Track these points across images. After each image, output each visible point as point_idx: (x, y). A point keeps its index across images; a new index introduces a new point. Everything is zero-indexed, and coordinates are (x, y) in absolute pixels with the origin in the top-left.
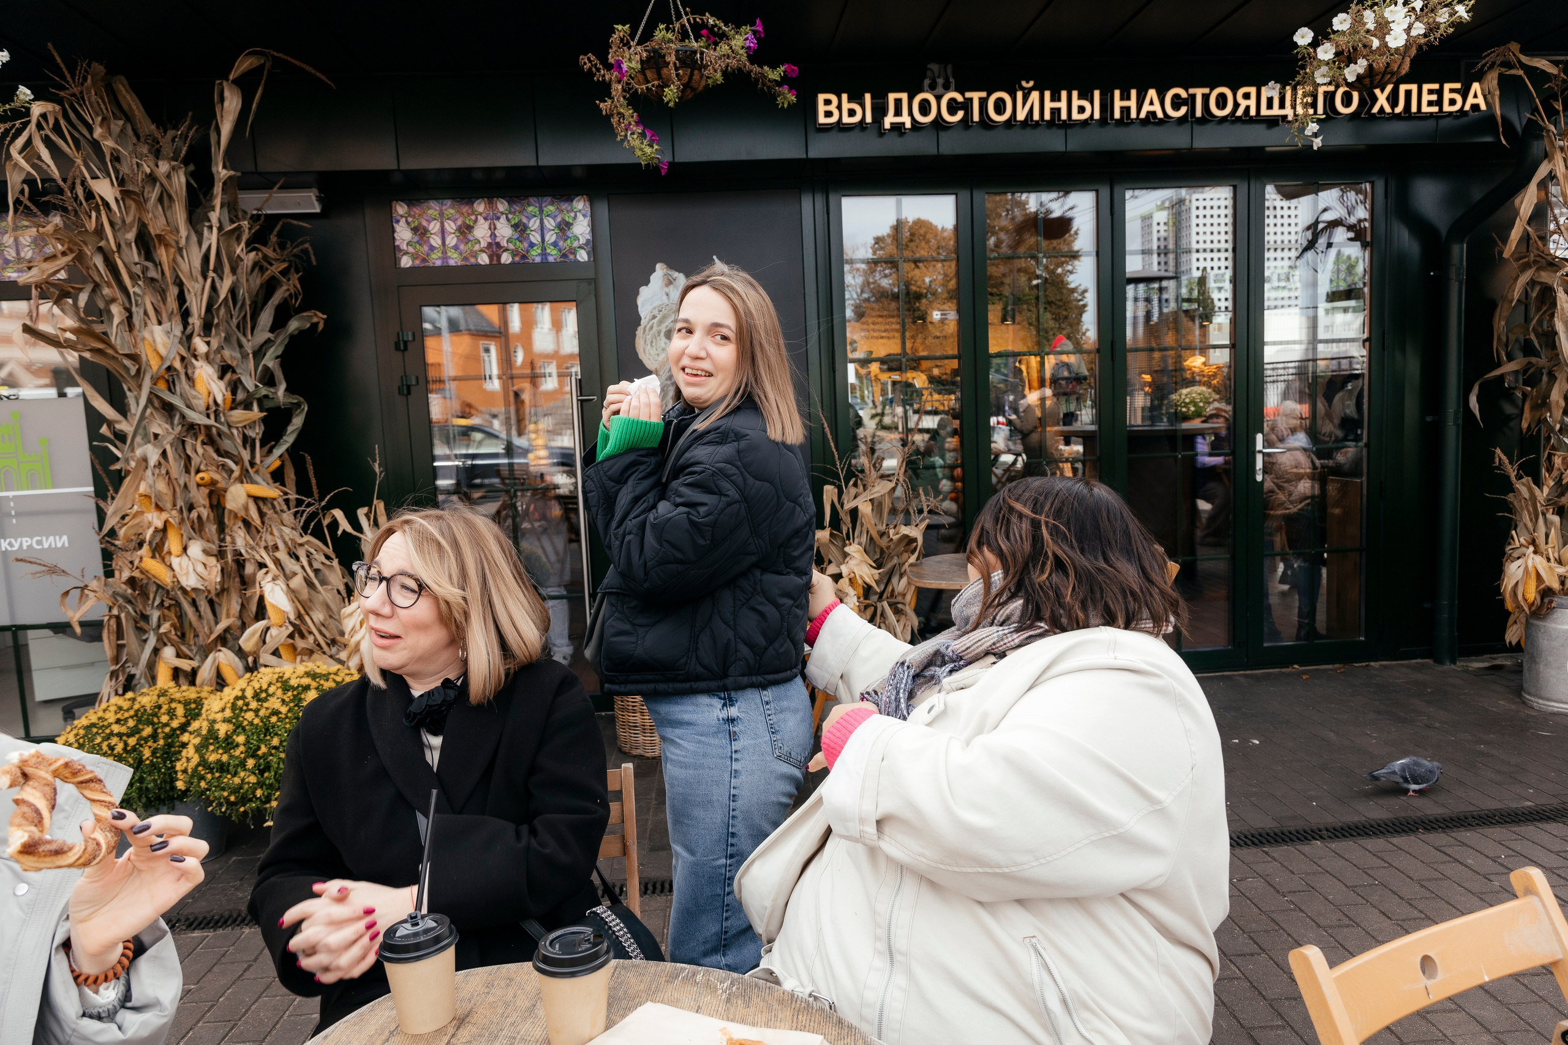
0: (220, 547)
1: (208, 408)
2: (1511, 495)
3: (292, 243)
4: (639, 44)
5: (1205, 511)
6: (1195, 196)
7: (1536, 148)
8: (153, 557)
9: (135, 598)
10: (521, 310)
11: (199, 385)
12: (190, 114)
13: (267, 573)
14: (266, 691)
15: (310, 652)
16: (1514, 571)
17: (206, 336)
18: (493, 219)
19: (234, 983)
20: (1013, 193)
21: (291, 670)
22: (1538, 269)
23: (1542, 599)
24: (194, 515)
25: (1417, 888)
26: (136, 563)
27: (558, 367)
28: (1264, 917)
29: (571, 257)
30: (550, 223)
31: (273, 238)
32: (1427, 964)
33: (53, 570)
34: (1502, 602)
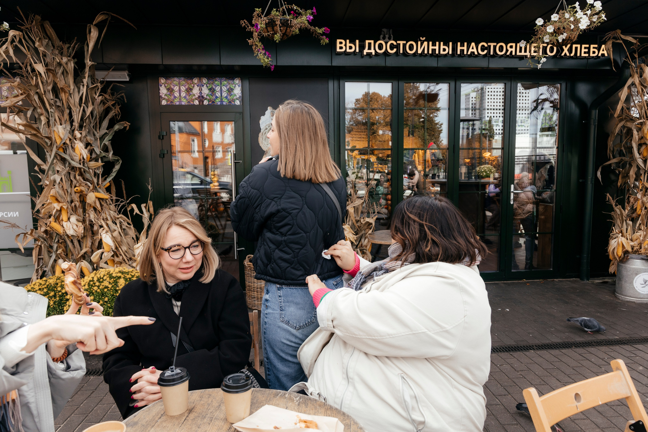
0: (84, 218)
1: (80, 161)
2: (613, 212)
3: (117, 93)
4: (265, 16)
5: (489, 216)
6: (487, 87)
7: (627, 72)
8: (55, 222)
9: (47, 239)
10: (208, 124)
11: (77, 151)
12: (76, 38)
13: (103, 229)
14: (103, 278)
15: (121, 263)
16: (613, 243)
17: (80, 130)
18: (201, 86)
19: (86, 399)
20: (414, 83)
21: (113, 270)
22: (627, 121)
23: (624, 255)
24: (73, 204)
25: (572, 370)
26: (48, 224)
27: (223, 148)
28: (510, 380)
29: (233, 103)
30: (224, 89)
31: (109, 91)
32: (577, 396)
33: (14, 226)
34: (608, 256)
